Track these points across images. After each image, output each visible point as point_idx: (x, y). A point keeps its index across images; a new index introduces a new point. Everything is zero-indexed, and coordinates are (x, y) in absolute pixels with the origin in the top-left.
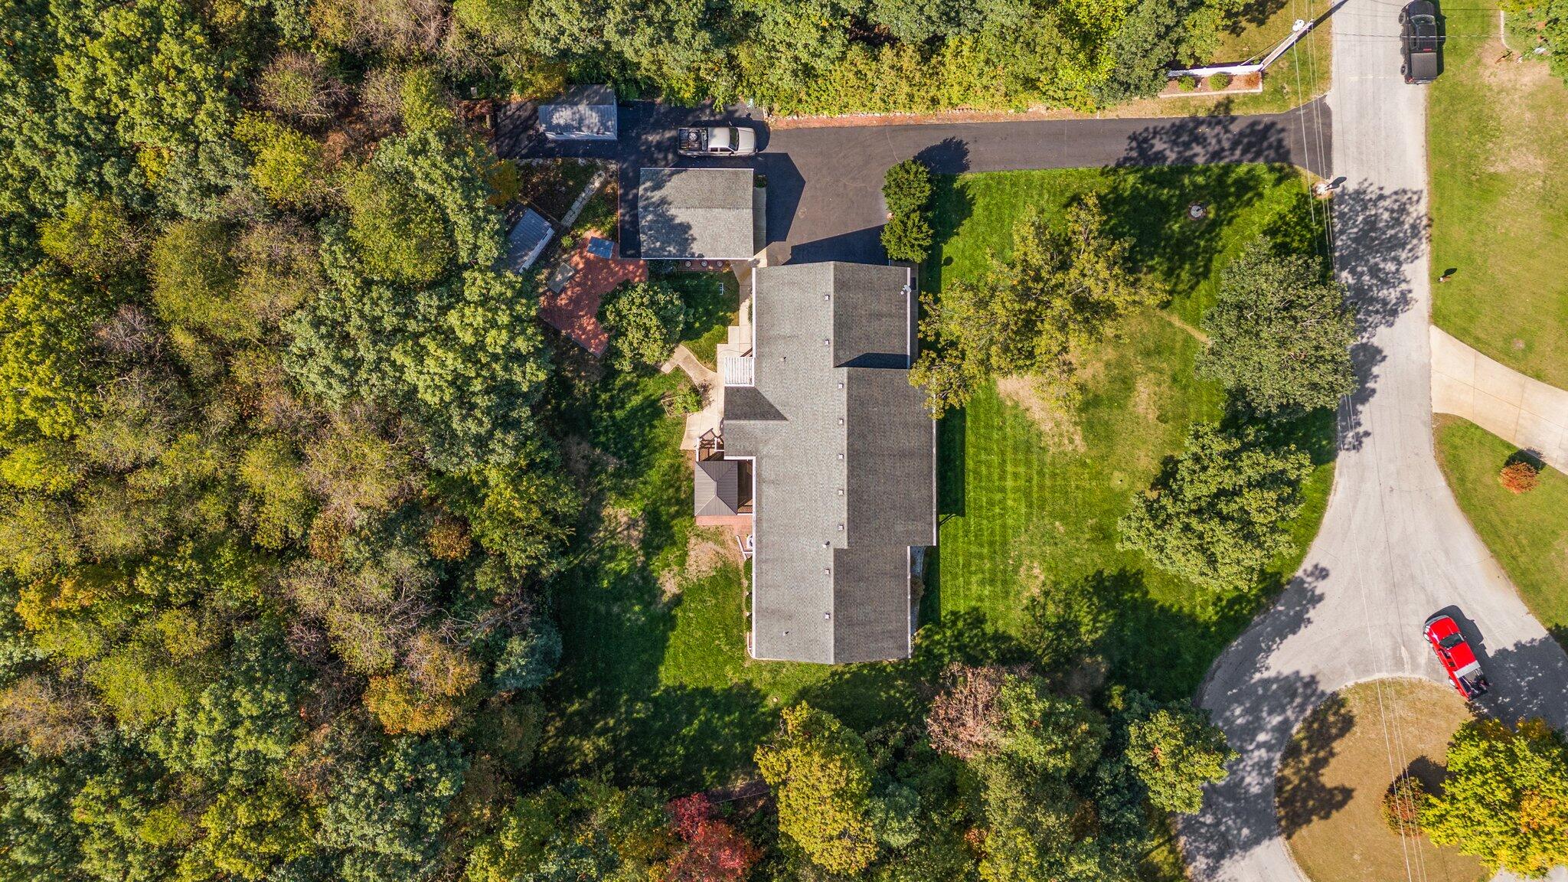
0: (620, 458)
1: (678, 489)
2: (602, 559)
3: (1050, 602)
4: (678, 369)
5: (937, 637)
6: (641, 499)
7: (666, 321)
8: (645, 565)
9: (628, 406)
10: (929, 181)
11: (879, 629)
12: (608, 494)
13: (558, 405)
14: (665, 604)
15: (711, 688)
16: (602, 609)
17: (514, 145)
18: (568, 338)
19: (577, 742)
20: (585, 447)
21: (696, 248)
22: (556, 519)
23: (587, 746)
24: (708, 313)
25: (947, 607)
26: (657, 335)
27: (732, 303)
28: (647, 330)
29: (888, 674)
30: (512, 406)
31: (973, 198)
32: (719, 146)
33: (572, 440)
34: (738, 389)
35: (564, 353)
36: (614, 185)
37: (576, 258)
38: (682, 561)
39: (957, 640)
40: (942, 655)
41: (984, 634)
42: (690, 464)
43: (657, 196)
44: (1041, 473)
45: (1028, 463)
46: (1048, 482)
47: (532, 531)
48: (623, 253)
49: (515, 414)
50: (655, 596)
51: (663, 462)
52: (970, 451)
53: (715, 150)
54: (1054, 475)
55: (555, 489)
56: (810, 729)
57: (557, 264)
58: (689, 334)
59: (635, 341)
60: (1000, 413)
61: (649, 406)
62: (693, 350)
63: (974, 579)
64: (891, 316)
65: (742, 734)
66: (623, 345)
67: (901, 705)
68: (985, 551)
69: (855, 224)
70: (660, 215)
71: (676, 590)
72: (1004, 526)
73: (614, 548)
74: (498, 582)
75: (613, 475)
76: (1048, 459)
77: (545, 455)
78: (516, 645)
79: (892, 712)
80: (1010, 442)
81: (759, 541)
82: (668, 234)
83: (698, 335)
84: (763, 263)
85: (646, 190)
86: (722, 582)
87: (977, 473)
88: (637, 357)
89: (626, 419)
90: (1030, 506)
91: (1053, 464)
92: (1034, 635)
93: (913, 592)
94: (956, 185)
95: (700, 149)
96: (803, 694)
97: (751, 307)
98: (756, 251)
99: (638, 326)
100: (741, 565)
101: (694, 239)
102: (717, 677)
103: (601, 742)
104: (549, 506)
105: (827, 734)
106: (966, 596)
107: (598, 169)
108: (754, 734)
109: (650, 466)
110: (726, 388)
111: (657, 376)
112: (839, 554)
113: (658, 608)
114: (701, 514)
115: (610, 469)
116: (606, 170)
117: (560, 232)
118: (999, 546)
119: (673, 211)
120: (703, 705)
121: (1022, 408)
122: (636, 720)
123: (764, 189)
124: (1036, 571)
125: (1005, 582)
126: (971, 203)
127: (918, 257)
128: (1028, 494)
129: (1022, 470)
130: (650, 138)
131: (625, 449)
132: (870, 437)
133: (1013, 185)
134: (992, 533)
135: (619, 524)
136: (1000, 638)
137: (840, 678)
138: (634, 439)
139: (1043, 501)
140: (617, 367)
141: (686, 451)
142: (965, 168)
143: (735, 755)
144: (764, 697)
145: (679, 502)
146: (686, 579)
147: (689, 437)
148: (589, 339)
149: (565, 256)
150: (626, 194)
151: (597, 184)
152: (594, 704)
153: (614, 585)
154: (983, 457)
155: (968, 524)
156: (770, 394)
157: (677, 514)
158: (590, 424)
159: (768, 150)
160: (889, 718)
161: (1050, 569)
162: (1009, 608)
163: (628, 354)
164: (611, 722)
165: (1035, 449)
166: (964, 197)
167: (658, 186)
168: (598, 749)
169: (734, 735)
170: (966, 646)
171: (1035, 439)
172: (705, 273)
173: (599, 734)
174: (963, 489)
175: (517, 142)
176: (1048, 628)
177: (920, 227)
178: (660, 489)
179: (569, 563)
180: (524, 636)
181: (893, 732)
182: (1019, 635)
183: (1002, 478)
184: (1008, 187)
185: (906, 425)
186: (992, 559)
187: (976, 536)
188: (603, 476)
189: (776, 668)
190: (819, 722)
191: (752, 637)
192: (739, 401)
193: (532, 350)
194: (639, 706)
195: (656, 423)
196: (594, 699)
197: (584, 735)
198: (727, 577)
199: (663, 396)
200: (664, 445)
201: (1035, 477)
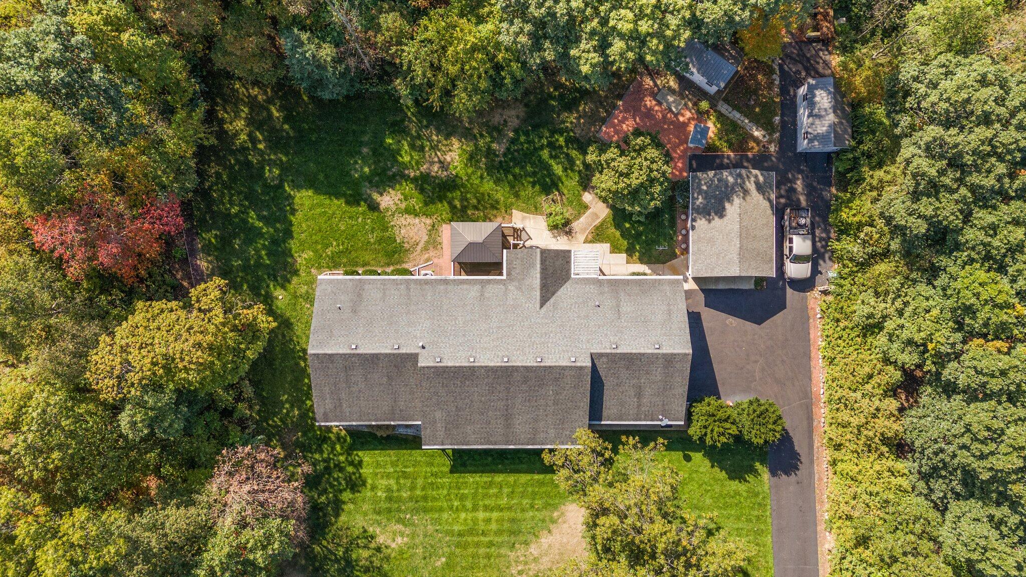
0: (505, 155)
1: (476, 208)
2: (412, 137)
3: (370, 552)
4: (586, 207)
5: (338, 447)
6: (467, 174)
7: (635, 194)
8: (407, 178)
9: (552, 162)
10: (766, 442)
11: (343, 396)
12: (471, 144)
13: (553, 98)
14: (370, 196)
15: (292, 238)
16: (366, 138)
17: (791, 58)
18: (615, 107)
19: (243, 115)
20: (514, 122)
21: (701, 223)
22: (447, 94)
23: (240, 124)
24: (639, 235)
25: (367, 457)
26: (622, 185)
27: (647, 258)
28: (627, 175)
29: (304, 402)
30: (555, 41)
31: (745, 481)
32: (794, 245)
33: (521, 111)
34: (568, 262)
35: (601, 103)
36: (757, 149)
37: (688, 114)
38: (409, 211)
39: (336, 466)
40: (321, 452)
41: (341, 491)
42: (499, 219)
43: (751, 186)
44: (491, 544)
45: (499, 533)
46: (482, 551)
47: (436, 68)
48: (694, 157)
49: (547, 44)
50: (377, 187)
51: (501, 194)
52: (511, 478)
53: (791, 241)
54: (488, 556)
55: (476, 90)
56: (249, 331)
57: (681, 95)
58: (619, 216)
59: (616, 164)
60: (547, 506)
61: (552, 181)
62: (604, 221)
63: (392, 482)
64: (639, 406)
65: (249, 266)
66: (612, 153)
67: (275, 414)
68: (418, 492)
69: (721, 372)
70: (733, 189)
71: (383, 206)
72: (441, 510)
73: (422, 149)
74: (387, 34)
75: (489, 148)
76: (503, 551)
77: (508, 81)
78: (327, 52)
79: (269, 406)
80: (519, 515)
81: (427, 282)
82: (715, 197)
83: (618, 226)
84: (687, 286)
85: (756, 176)
86: (390, 248)
87: (491, 484)
88: (600, 167)
89: (541, 160)
90: (460, 534)
91: (499, 556)
92: (340, 537)
93: (379, 427)
94: (758, 465)
95: (791, 228)
96: (285, 324)
97: (645, 274)
98: (697, 280)
99: (630, 167)
100: (405, 266)
101: (710, 221)
102: (302, 243)
103: (243, 137)
104: (460, 84)
105: (243, 346)
106: (376, 474)
107: (770, 134)
108: (249, 277)
109: (497, 182)
110: (570, 251)
111: (580, 188)
112: (414, 357)
113: (366, 190)
114: (452, 229)
115: (495, 146)
116: (770, 142)
117: (713, 100)
118: (422, 505)
119: (737, 201)
120: (276, 230)
121: (551, 526)
122: (263, 168)
123: (753, 287)
124: (399, 540)
125: (389, 511)
126: (742, 479)
127: (694, 431)
128: (471, 532)
129: (494, 526)
130: (799, 182)
131: (513, 159)
132: (524, 387)
133: (758, 518)
134: (434, 499)
135: (445, 153)
136: (338, 506)
137: (300, 357)
138: (522, 168)
139: (465, 546)
140: (591, 149)
141: (511, 215)
142: (773, 473)
143: (231, 260)
144: (283, 287)
145: (464, 209)
146: (393, 215)
147: (524, 218)
148: (614, 126)
149: (690, 105)
150: (748, 160)
151: (757, 134)
152: (277, 130)
153: (388, 149)
154: (506, 490)
155: (444, 477)
156: (565, 293)
157: (453, 207)
158: (536, 127)
159: (789, 291)
160: (263, 402)
161: (401, 553)
162: (366, 514)
163: (604, 157)
164: (261, 146)
165: (513, 539)
166: (747, 472)
167: (760, 188)
168: (236, 134)
169: (248, 260)
170: (330, 474)
171: (522, 538)
172: (675, 232)
173: (250, 135)
174: (475, 472)
175: (795, 62)
176: (347, 550)
177: (723, 434)
178: (477, 191)
179: (408, 107)
180: (338, 60)
181: (251, 408)
182: (340, 524)
183: (486, 508)
184: (756, 513)
185: (536, 421)
186: (411, 499)
187: (432, 484)
188: (488, 139)
189: (309, 298)
190: (255, 338)
191: (339, 276)
192: (558, 263)
193: (611, 59)
194: (277, 172)
195: (537, 187)
196: (283, 130)
197: (250, 122)
198: (395, 252)
199: (561, 194)
200: (517, 196)
201: (487, 539)
